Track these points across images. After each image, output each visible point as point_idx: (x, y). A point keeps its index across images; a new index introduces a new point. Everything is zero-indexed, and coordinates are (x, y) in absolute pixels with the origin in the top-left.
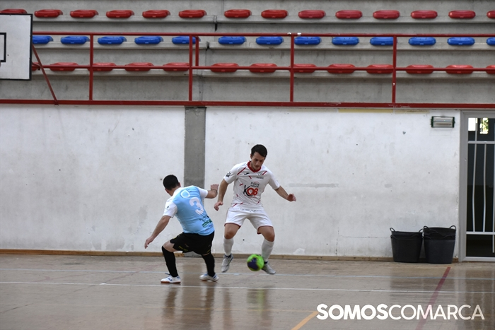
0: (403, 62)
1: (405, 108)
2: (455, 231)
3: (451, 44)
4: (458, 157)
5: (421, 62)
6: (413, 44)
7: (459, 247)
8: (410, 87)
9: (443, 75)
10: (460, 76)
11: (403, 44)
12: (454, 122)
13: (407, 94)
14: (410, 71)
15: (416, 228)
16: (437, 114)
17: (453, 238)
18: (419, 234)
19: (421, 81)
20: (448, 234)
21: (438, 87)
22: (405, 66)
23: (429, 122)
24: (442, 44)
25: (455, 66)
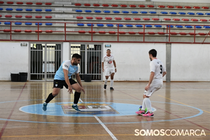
0: (13, 29)
1: (14, 41)
2: (27, 73)
3: (26, 24)
4: (28, 54)
5: (18, 29)
6: (15, 24)
7: (29, 78)
8: (15, 35)
9: (24, 32)
10: (28, 33)
11: (13, 24)
12: (27, 45)
13: (14, 37)
14: (15, 31)
15: (17, 73)
16: (23, 43)
17: (27, 75)
18: (18, 74)
19: (18, 34)
20: (26, 74)
21: (22, 36)
22: (14, 30)
23: (20, 45)
24: (24, 24)
25: (27, 30)
